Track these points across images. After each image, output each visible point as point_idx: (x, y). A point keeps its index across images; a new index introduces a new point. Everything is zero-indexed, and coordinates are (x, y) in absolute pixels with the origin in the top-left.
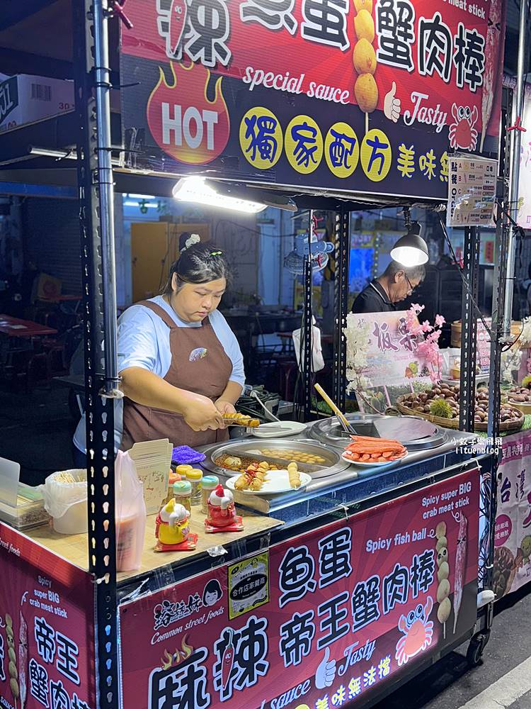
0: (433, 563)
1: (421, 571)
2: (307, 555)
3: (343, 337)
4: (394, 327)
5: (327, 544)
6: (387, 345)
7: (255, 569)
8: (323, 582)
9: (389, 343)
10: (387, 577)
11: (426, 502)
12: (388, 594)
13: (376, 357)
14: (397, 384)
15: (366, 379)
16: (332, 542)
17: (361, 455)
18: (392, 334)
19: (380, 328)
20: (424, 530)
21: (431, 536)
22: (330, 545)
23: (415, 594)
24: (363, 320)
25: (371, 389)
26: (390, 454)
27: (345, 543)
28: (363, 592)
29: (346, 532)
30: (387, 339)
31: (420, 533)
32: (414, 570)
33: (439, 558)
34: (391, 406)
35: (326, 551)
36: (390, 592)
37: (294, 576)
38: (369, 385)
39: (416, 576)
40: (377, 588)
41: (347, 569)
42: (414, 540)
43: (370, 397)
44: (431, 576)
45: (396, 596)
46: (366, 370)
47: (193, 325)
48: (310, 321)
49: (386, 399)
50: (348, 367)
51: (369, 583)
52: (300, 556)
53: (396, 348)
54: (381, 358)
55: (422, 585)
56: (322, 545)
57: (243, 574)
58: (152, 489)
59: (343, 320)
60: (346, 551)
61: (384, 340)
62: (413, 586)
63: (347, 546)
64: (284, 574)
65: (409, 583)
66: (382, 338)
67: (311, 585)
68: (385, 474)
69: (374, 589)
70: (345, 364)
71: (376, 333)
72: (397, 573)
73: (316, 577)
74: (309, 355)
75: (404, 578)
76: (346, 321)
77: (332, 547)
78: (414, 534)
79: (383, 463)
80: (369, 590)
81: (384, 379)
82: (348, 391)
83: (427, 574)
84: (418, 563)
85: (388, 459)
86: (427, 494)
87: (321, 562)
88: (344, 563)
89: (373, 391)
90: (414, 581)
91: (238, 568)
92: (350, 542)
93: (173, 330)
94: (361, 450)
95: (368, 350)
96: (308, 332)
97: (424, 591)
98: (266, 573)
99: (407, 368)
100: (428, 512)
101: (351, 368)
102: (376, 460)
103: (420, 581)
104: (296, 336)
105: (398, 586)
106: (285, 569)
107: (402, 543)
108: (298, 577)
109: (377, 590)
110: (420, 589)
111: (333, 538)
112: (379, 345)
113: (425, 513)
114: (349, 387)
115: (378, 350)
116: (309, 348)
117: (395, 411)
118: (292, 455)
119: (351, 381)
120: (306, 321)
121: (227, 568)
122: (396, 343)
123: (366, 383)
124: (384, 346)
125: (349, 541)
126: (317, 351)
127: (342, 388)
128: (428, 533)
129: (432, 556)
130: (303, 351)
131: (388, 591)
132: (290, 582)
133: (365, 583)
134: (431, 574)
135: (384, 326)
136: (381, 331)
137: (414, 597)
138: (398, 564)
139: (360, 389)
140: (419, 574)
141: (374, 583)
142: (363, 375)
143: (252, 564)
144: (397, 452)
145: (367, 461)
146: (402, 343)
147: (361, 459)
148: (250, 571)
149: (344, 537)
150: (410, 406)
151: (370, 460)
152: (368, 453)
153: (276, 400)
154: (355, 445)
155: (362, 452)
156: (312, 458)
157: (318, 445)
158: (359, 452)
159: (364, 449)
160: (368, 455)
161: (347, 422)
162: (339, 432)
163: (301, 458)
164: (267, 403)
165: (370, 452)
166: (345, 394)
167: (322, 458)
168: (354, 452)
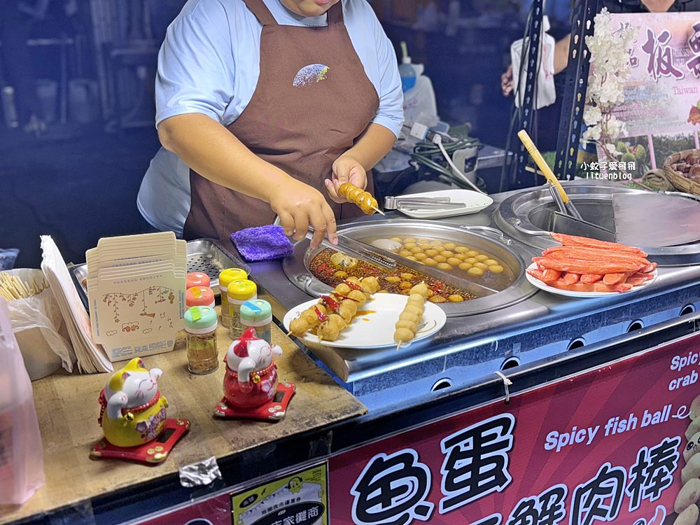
0: (676, 456)
1: (651, 471)
2: (415, 464)
3: (585, 52)
4: (680, 38)
5: (461, 444)
6: (665, 68)
7: (295, 496)
8: (446, 504)
9: (668, 65)
10: (582, 486)
11: (677, 363)
12: (581, 509)
13: (642, 88)
14: (671, 134)
15: (618, 123)
16: (470, 440)
17: (562, 274)
18: (675, 50)
19: (656, 39)
20: (667, 409)
21: (679, 416)
22: (467, 445)
23: (634, 504)
24: (627, 24)
25: (624, 140)
26: (616, 278)
27: (499, 439)
28: (532, 512)
29: (505, 423)
30: (665, 59)
31: (659, 413)
32: (638, 470)
33: (689, 447)
34: (655, 170)
35: (457, 455)
36: (586, 506)
37: (385, 499)
38: (622, 133)
39: (640, 479)
40: (562, 503)
41: (500, 480)
42: (644, 424)
43: (621, 153)
44: (669, 476)
45: (596, 511)
46: (620, 108)
47: (310, 21)
48: (539, 25)
49: (649, 158)
50: (590, 104)
51: (546, 499)
52: (401, 466)
53: (678, 74)
54: (650, 89)
55: (648, 492)
56: (448, 445)
57: (267, 505)
58: (153, 315)
59: (589, 23)
60: (502, 452)
61: (660, 60)
62: (631, 495)
63: (505, 444)
64: (362, 498)
65: (625, 490)
66: (656, 57)
67: (422, 510)
68: (605, 309)
69: (553, 505)
70: (583, 98)
71: (648, 48)
72: (604, 476)
73: (434, 496)
74: (532, 81)
75: (615, 485)
76: (593, 23)
77: (471, 447)
78: (646, 415)
79: (600, 294)
80: (544, 507)
81: (650, 124)
82: (584, 142)
83: (662, 474)
84: (648, 459)
85: (613, 287)
86: (681, 349)
87: (444, 473)
88: (497, 472)
89: (628, 144)
90: (635, 486)
91: (255, 496)
92: (511, 438)
93: (267, 29)
94: (563, 265)
95: (628, 76)
96: (535, 44)
97: (652, 500)
98: (322, 500)
99: (693, 107)
100: (680, 380)
101: (595, 105)
102: (589, 287)
103: (646, 485)
104: (515, 49)
105: (602, 497)
106: (365, 489)
107: (620, 431)
108: (393, 500)
109: (560, 506)
110: (644, 497)
111: (476, 434)
112: (651, 68)
113: (675, 381)
114: (587, 135)
115: (648, 77)
116: (533, 71)
117: (660, 177)
118: (449, 253)
119: (592, 126)
120: (533, 25)
121: (230, 498)
122: (679, 66)
123: (617, 130)
124: (660, 69)
125: (509, 436)
126: (547, 75)
127: (574, 137)
128: (673, 412)
129: (675, 448)
130: (525, 74)
131: (582, 504)
132: (377, 509)
133: (537, 499)
134: (669, 473)
135: (664, 37)
136: (657, 44)
137: (630, 510)
138: (608, 464)
139: (605, 138)
140: (647, 475)
141: (555, 496)
142: (613, 117)
143: (289, 487)
144: (634, 275)
145: (571, 287)
146: (690, 66)
147: (560, 283)
148: (284, 500)
149: (499, 429)
150: (687, 171)
151: (577, 285)
152: (575, 272)
153: (473, 149)
154: (554, 253)
155: (564, 269)
156: (482, 262)
157: (499, 239)
158: (558, 269)
159: (569, 265)
160: (575, 277)
161: (566, 198)
162: (550, 212)
163: (463, 261)
164: (457, 154)
165: (580, 271)
166: (577, 147)
167: (499, 265)
168: (549, 268)
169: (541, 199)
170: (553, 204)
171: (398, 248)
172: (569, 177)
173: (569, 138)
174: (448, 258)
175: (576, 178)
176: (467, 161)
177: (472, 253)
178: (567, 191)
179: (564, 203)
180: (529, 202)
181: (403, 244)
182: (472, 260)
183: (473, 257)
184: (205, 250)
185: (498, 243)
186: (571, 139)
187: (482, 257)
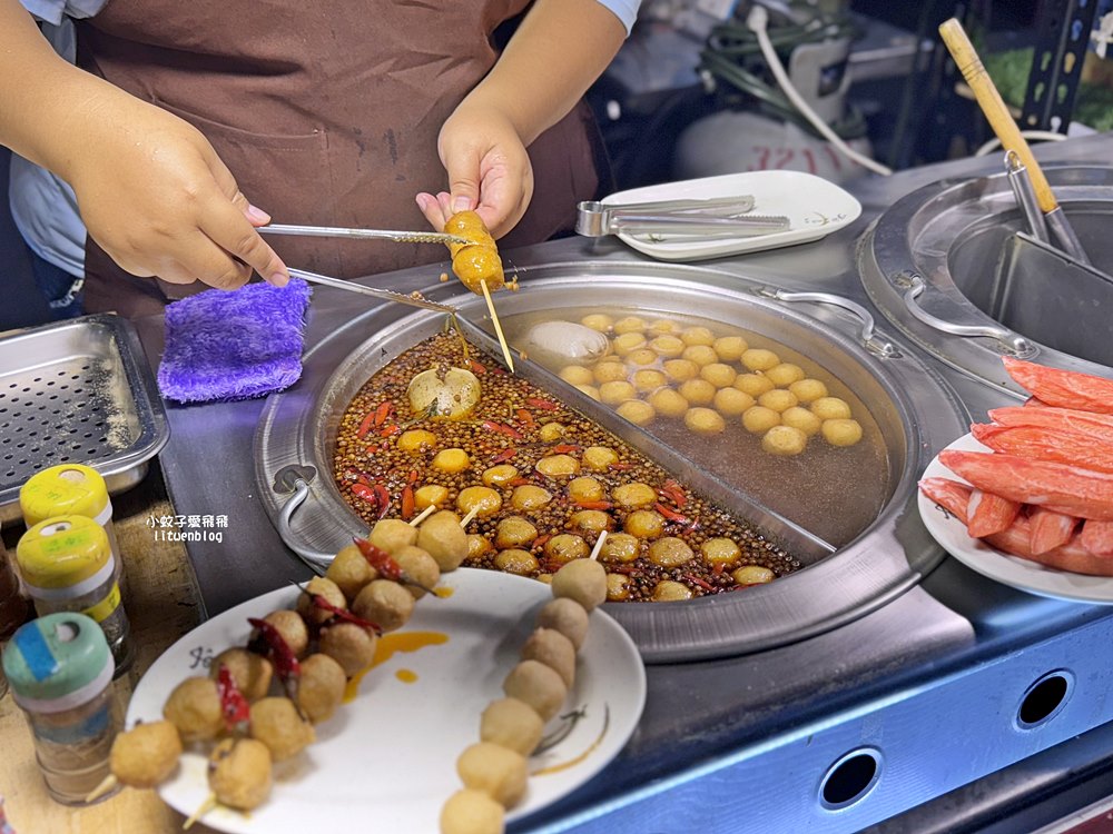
17: (1025, 511)
82: (1101, 40)
94: (1031, 483)
127: (1078, 26)
147: (1017, 537)
151: (1070, 550)
152: (1066, 510)
153: (839, 45)
154: (1005, 436)
155: (1032, 500)
156: (806, 405)
157: (857, 340)
158: (1016, 498)
159: (1051, 489)
160: (1065, 524)
161: (1047, 196)
162: (1005, 233)
163: (757, 400)
164: (803, 57)
165: (1081, 508)
166: (1084, 53)
167: (853, 417)
168: (987, 492)
169: (986, 198)
170: (1016, 214)
171: (594, 350)
172: (1056, 122)
173: (1065, 30)
174: (718, 389)
175: (1076, 128)
176: (825, 71)
177: (786, 372)
178: (1053, 178)
179: (1044, 213)
180: (954, 209)
181: (612, 335)
182: (780, 398)
183: (785, 387)
184: (95, 347)
185: (855, 350)
186: (1070, 33)
187: (811, 387)
